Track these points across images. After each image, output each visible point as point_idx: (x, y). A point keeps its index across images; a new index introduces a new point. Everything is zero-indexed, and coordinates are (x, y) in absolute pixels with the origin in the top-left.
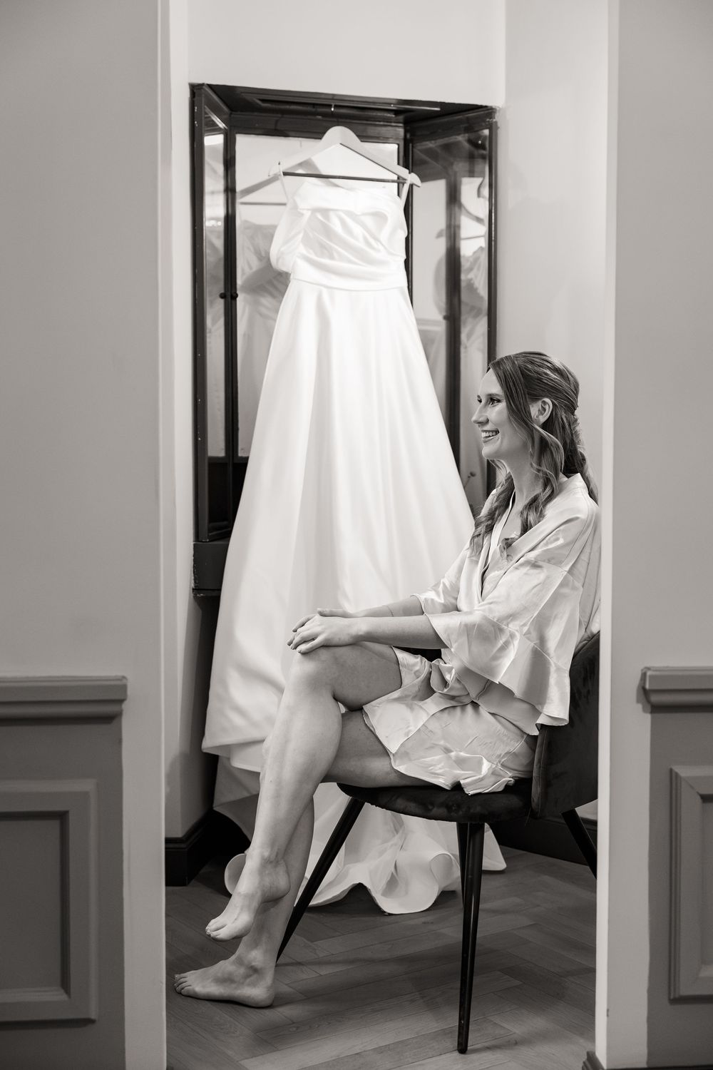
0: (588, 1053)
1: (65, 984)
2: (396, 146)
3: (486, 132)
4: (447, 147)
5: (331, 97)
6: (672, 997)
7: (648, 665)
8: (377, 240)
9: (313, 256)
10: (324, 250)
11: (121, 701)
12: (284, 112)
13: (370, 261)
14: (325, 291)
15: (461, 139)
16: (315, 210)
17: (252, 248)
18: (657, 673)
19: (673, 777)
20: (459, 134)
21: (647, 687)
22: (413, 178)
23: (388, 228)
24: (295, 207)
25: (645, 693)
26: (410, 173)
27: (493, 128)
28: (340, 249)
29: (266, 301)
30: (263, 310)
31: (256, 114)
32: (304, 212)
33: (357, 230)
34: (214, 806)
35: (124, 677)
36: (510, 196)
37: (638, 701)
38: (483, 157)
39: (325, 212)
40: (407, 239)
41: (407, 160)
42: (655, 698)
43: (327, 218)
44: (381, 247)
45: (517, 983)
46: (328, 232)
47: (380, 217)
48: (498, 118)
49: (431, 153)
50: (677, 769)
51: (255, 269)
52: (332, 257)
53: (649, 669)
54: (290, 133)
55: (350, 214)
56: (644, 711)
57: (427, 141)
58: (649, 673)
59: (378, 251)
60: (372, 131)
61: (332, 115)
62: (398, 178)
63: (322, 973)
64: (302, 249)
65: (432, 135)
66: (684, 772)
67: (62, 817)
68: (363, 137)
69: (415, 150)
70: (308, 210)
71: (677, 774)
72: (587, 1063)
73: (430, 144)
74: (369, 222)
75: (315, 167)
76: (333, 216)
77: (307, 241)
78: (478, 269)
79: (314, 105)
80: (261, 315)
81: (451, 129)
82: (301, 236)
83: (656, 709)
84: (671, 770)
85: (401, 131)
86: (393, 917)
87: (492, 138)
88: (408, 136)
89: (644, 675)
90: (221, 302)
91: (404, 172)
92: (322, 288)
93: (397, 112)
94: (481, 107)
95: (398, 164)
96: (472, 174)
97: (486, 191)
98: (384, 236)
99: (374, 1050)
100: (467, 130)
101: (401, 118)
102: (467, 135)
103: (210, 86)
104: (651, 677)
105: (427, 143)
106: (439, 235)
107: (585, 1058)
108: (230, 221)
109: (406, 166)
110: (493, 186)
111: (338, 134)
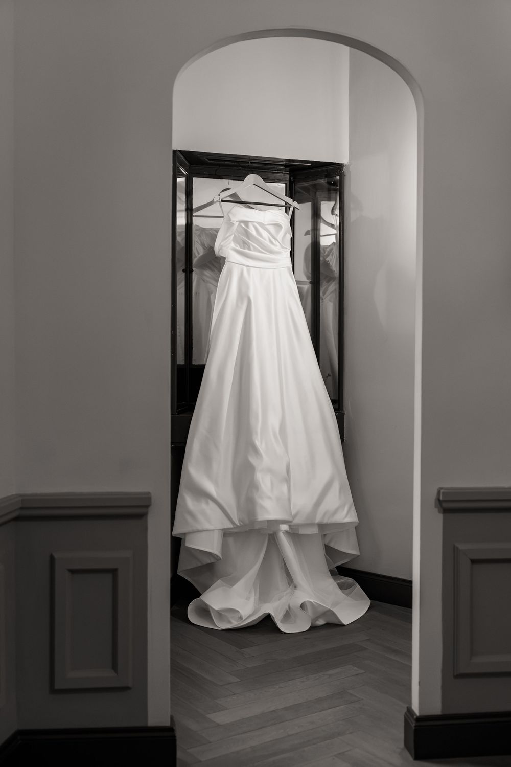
0: (408, 707)
1: (115, 667)
2: (284, 185)
3: (338, 178)
4: (314, 186)
5: (248, 158)
6: (455, 674)
7: (441, 486)
8: (275, 239)
9: (239, 249)
10: (245, 244)
11: (147, 506)
12: (220, 165)
13: (271, 252)
14: (245, 268)
15: (323, 181)
16: (241, 222)
17: (200, 243)
18: (445, 491)
19: (455, 549)
20: (321, 179)
21: (441, 498)
22: (295, 204)
23: (282, 233)
24: (230, 219)
25: (439, 502)
26: (293, 201)
27: (342, 176)
28: (254, 244)
29: (207, 273)
30: (205, 278)
31: (204, 166)
32: (235, 223)
33: (265, 234)
34: (178, 571)
35: (149, 493)
36: (352, 216)
37: (436, 507)
38: (336, 190)
39: (246, 223)
40: (291, 239)
41: (291, 193)
42: (445, 505)
43: (247, 226)
44: (278, 244)
45: (363, 671)
46: (247, 234)
47: (278, 226)
48: (345, 170)
49: (306, 189)
50: (457, 545)
51: (201, 254)
52: (249, 249)
53: (442, 488)
54: (224, 177)
55: (261, 224)
56: (439, 512)
57: (304, 182)
58: (442, 491)
59: (276, 246)
60: (271, 176)
61: (249, 167)
62: (286, 204)
63: (249, 666)
64: (233, 245)
65: (306, 179)
66: (461, 547)
67: (114, 572)
68: (266, 180)
69: (295, 187)
70: (237, 222)
71: (457, 548)
72: (408, 714)
73: (305, 184)
74: (272, 229)
75: (238, 197)
76: (251, 225)
77: (235, 240)
78: (332, 255)
79: (238, 162)
80: (204, 281)
81: (316, 176)
82: (233, 236)
83: (445, 511)
84: (454, 546)
85: (288, 176)
86: (286, 635)
87: (342, 181)
88: (292, 179)
89: (439, 492)
90: (184, 274)
91: (290, 201)
92: (244, 267)
93: (286, 166)
94: (335, 163)
95: (286, 195)
96: (329, 200)
97: (337, 212)
98: (279, 237)
99: (283, 708)
100: (326, 177)
101: (288, 169)
102: (326, 179)
103: (180, 151)
104: (443, 493)
105: (304, 183)
106: (307, 233)
107: (405, 710)
108: (189, 226)
109: (291, 197)
110: (342, 209)
111: (252, 178)
